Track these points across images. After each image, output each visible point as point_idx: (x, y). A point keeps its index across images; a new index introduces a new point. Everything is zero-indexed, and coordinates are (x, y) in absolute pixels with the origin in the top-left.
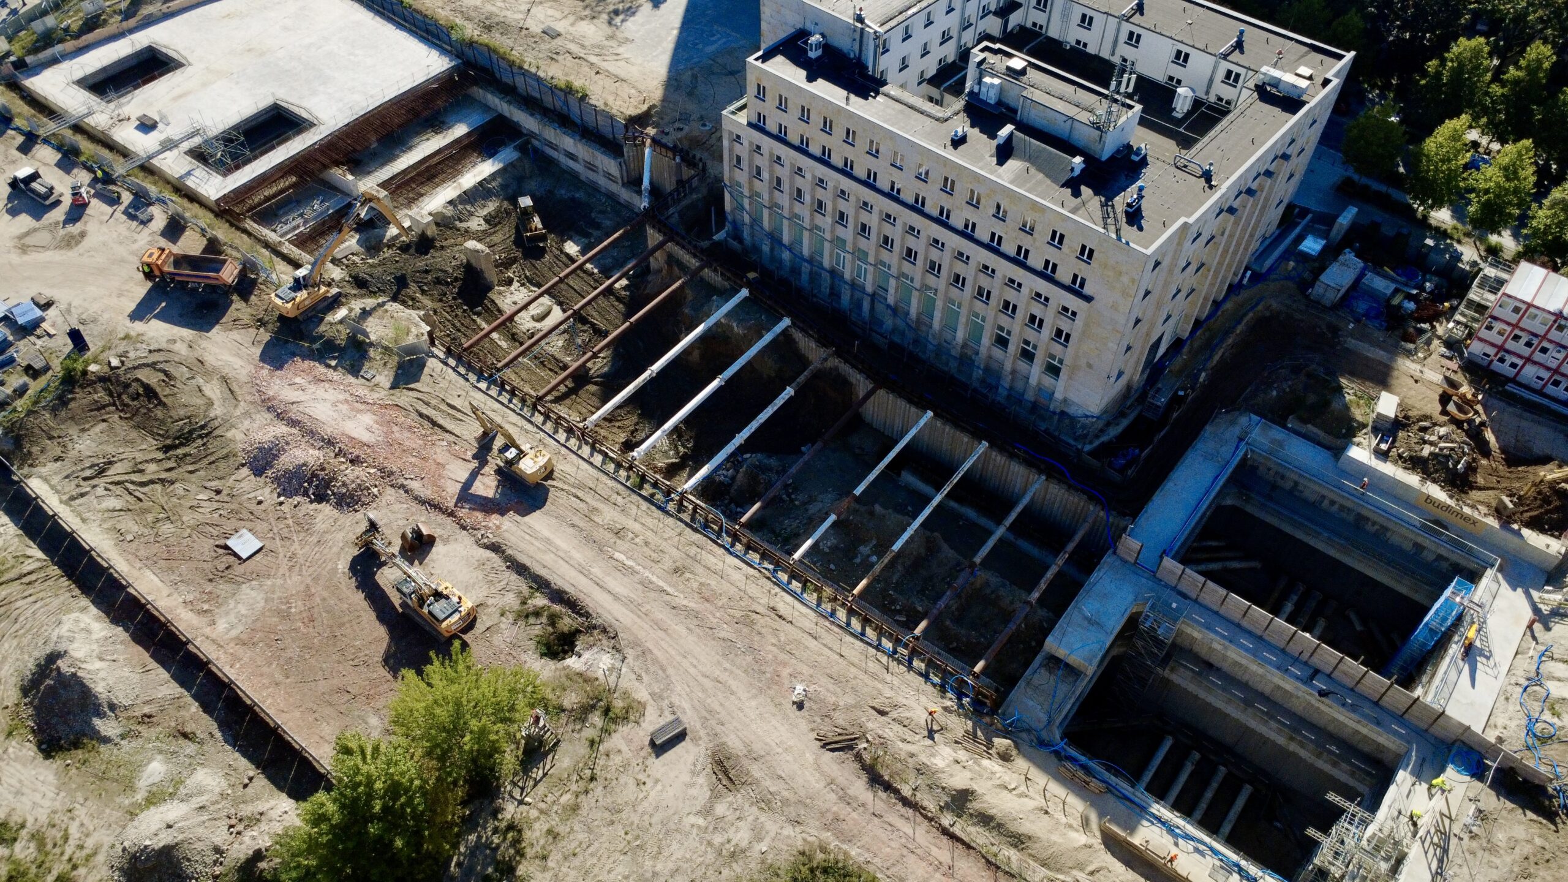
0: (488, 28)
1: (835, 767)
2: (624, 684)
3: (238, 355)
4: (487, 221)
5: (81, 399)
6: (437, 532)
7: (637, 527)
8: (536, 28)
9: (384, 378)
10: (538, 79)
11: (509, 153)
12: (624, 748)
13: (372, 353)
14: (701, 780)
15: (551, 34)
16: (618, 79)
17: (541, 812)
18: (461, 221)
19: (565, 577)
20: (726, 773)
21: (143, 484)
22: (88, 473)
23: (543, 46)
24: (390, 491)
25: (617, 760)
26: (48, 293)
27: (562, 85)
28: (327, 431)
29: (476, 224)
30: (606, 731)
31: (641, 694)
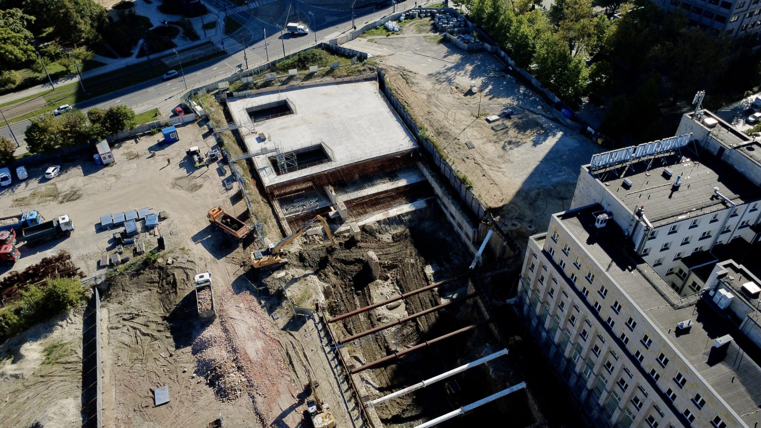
0: (439, 134)
3: (224, 279)
4: (393, 238)
8: (463, 141)
9: (282, 321)
10: (451, 170)
11: (421, 204)
13: (284, 304)
15: (469, 146)
16: (494, 183)
18: (380, 233)
21: (144, 334)
22: (126, 317)
23: (462, 152)
24: (246, 396)
26: (169, 212)
27: (461, 176)
28: (237, 343)
29: (387, 237)
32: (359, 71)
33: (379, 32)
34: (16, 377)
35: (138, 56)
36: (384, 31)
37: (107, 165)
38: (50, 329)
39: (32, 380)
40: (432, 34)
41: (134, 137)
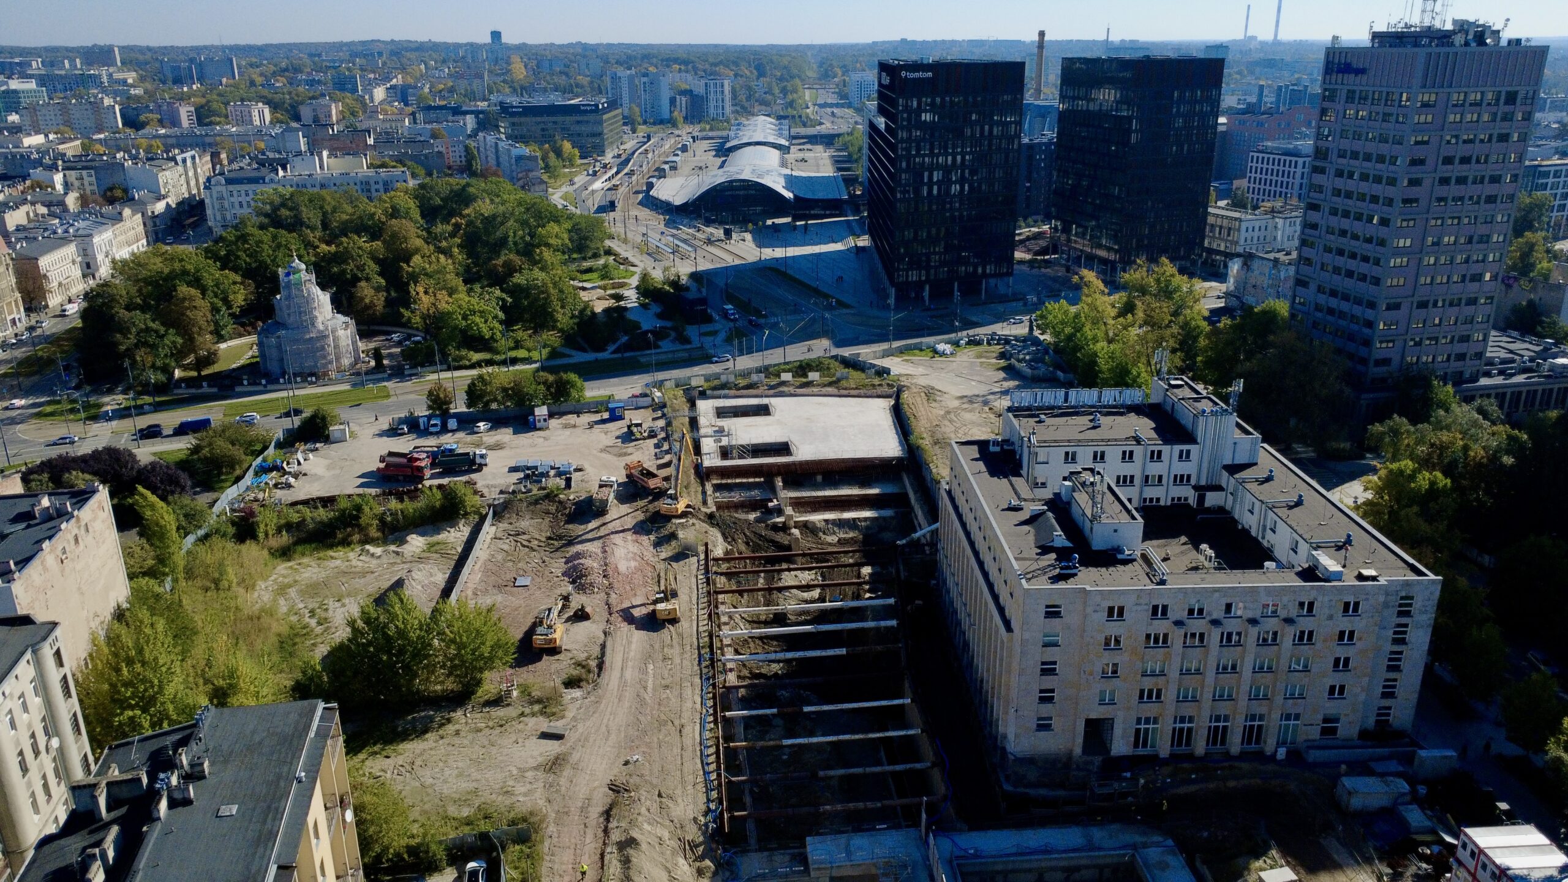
1: (600, 795)
2: (570, 707)
5: (545, 505)
6: (595, 617)
7: (677, 661)
9: (665, 555)
12: (530, 725)
13: (674, 542)
14: (540, 759)
17: (466, 723)
19: (614, 659)
20: (554, 763)
21: (524, 546)
22: (512, 533)
24: (603, 594)
25: (521, 726)
28: (611, 559)
30: (533, 714)
31: (569, 714)
32: (874, 386)
33: (923, 353)
34: (397, 553)
35: (613, 352)
36: (931, 354)
37: (540, 429)
38: (438, 532)
39: (409, 559)
40: (994, 361)
41: (578, 413)
